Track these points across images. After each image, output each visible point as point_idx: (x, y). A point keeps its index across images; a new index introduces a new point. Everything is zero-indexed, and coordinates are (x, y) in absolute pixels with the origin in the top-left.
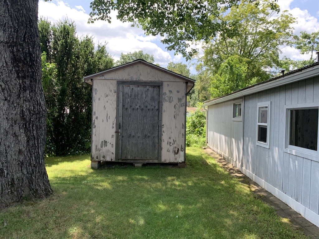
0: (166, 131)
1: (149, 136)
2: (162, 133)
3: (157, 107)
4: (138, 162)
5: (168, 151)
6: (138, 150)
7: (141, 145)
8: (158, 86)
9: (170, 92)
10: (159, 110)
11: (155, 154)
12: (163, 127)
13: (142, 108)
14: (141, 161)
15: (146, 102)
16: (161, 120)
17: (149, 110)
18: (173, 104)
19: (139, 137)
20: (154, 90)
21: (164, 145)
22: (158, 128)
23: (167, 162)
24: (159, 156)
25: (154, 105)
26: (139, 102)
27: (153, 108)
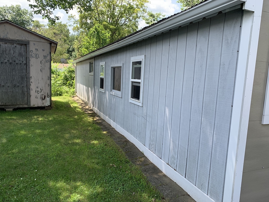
0: (34, 82)
1: (18, 86)
2: (30, 83)
3: (24, 62)
4: (9, 107)
5: (36, 97)
6: (8, 97)
7: (11, 93)
8: (25, 44)
9: (37, 50)
10: (27, 65)
11: (25, 100)
12: (31, 78)
13: (10, 62)
14: (12, 107)
15: (14, 57)
16: (29, 73)
17: (17, 64)
18: (39, 60)
19: (8, 86)
20: (21, 48)
21: (33, 93)
22: (26, 79)
23: (36, 106)
24: (28, 101)
25: (22, 59)
26: (7, 56)
27: (21, 63)
